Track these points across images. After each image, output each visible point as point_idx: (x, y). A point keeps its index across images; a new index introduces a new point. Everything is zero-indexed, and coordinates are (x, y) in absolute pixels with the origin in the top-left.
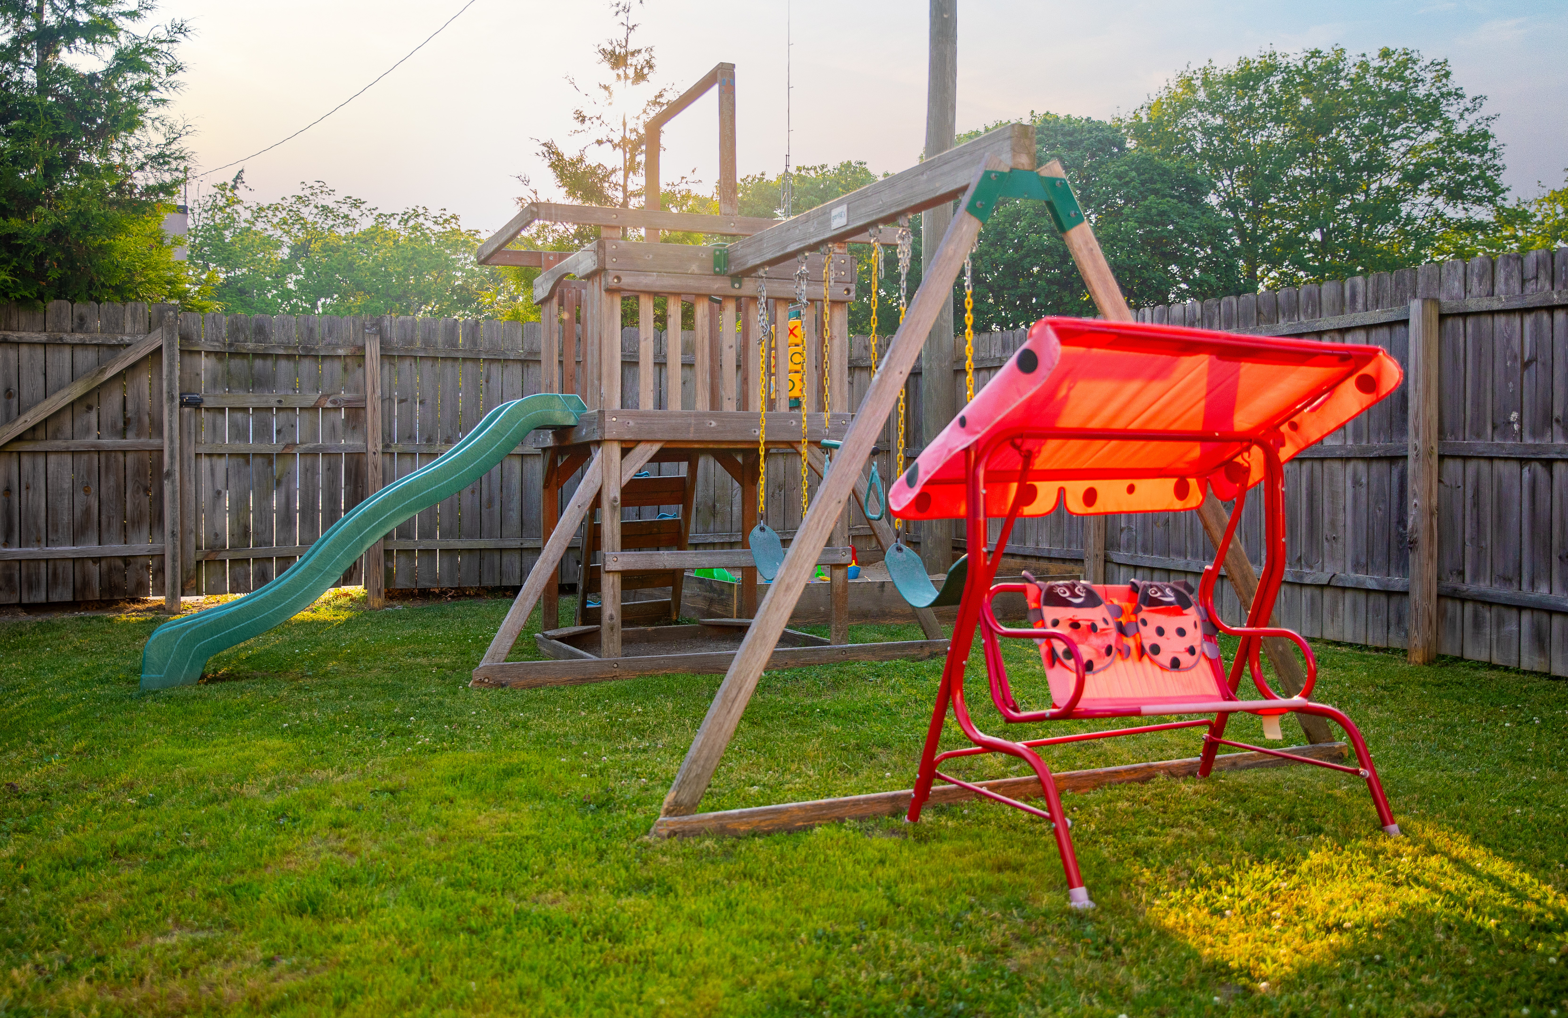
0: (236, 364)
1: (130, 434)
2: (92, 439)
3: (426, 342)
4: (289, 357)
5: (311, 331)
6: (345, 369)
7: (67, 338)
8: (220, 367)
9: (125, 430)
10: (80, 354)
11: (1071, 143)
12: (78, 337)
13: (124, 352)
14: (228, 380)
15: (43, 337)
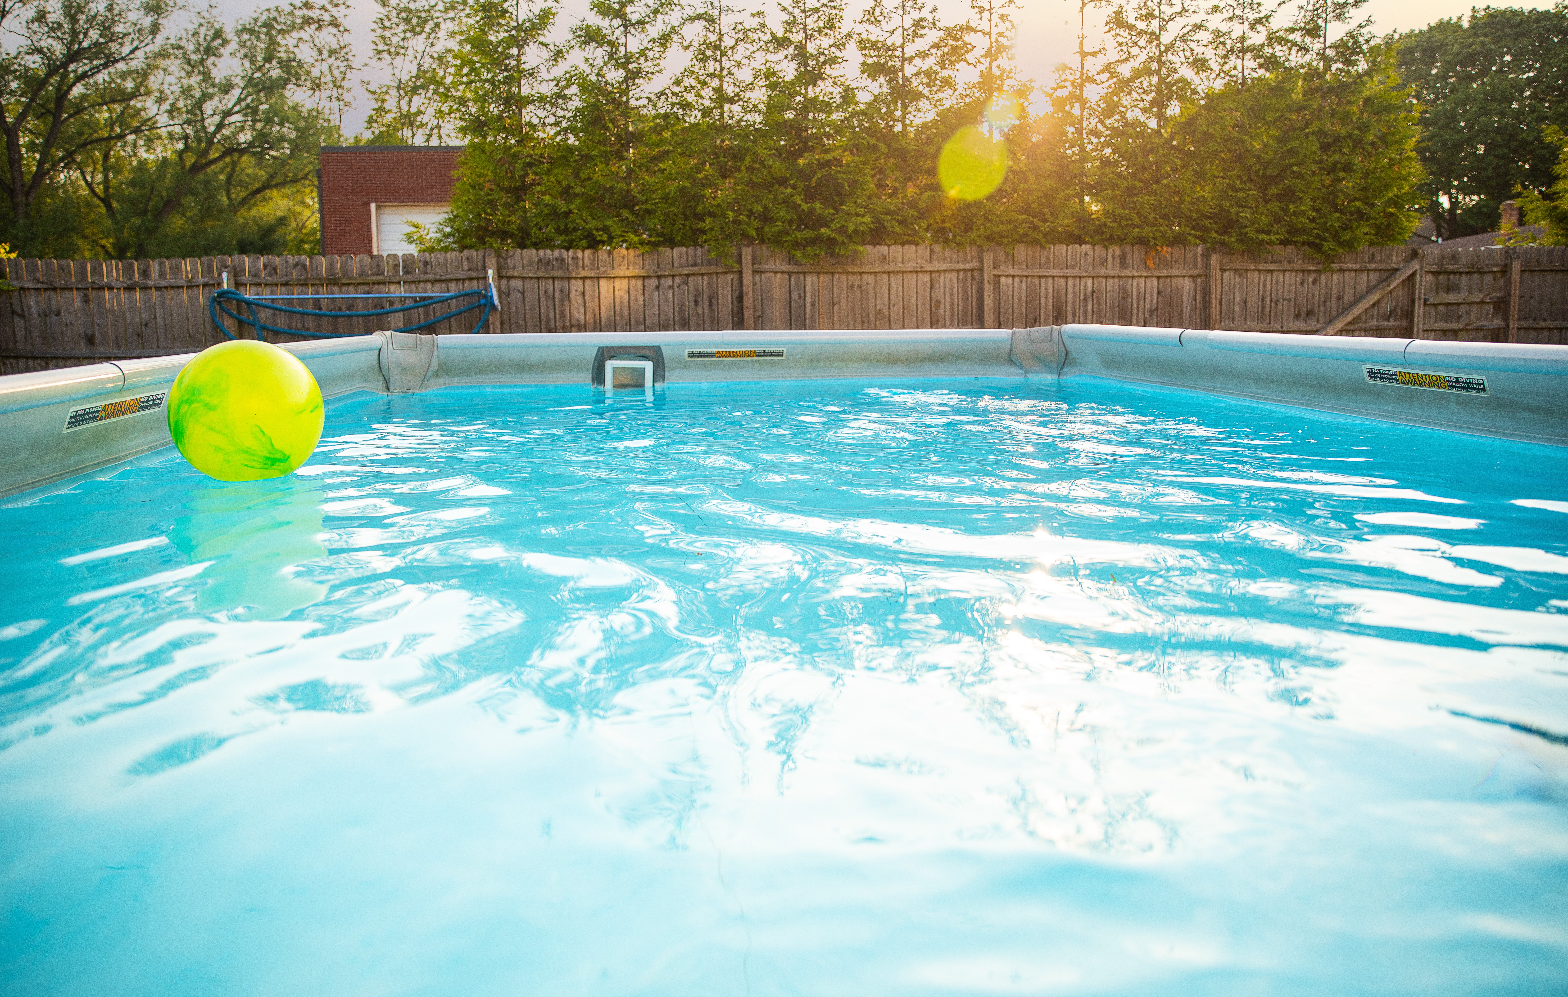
0: (1442, 278)
1: (1392, 319)
2: (1374, 323)
3: (1538, 262)
4: (1467, 273)
5: (1478, 257)
6: (1494, 279)
7: (1368, 266)
8: (1434, 280)
9: (1389, 316)
10: (1371, 275)
11: (1517, 34)
12: (1373, 266)
13: (1398, 273)
14: (1437, 288)
15: (1357, 266)
